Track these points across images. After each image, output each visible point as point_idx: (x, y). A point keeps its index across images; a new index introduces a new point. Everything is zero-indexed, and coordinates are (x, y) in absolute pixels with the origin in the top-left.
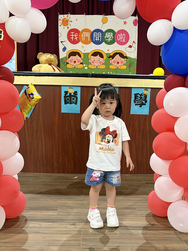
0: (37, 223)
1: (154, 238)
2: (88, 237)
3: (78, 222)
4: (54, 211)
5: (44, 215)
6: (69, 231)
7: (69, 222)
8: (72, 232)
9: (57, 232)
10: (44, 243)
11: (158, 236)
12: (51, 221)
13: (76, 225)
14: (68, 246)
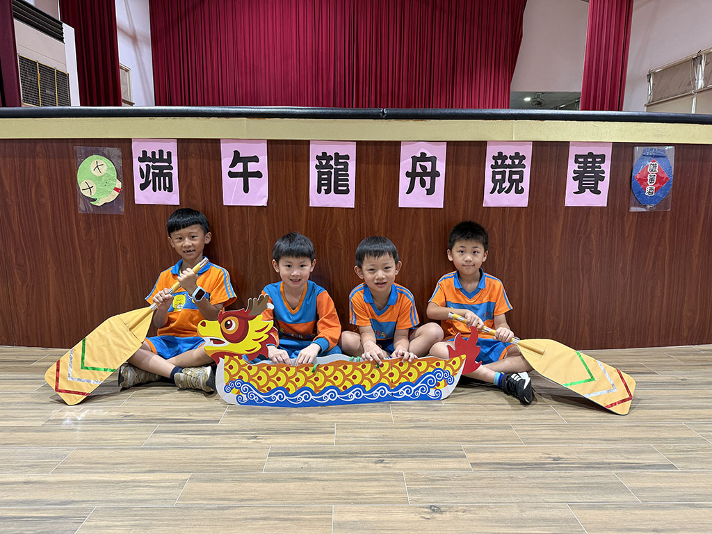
0: (298, 459)
1: (565, 486)
2: (421, 487)
3: (389, 457)
4: (327, 435)
5: (308, 444)
6: (375, 474)
7: (368, 457)
8: (382, 476)
9: (349, 477)
10: (328, 499)
11: (572, 482)
12: (327, 455)
13: (387, 463)
14: (381, 503)
